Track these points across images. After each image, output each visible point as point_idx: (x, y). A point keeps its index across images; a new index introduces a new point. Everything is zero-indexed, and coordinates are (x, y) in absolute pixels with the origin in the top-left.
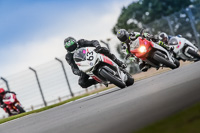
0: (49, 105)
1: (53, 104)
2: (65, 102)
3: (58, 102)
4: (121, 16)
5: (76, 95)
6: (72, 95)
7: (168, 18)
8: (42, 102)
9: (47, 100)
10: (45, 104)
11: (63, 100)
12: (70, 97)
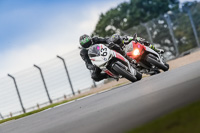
0: (27, 112)
1: (31, 110)
2: (43, 109)
3: (36, 109)
4: (99, 22)
5: (54, 102)
6: (51, 101)
7: (146, 25)
8: (21, 109)
9: (25, 107)
10: (24, 110)
11: (41, 107)
12: (49, 104)
